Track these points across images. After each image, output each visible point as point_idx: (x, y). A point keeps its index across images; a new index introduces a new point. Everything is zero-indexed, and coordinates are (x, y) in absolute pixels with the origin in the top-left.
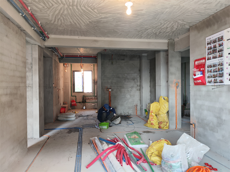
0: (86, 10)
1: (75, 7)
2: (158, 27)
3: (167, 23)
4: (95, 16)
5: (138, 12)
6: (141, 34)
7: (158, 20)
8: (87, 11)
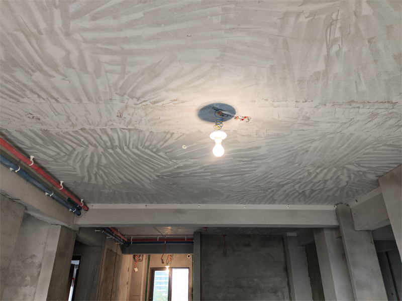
0: (142, 154)
1: (118, 150)
2: (303, 181)
3: (321, 171)
4: (164, 165)
5: (251, 152)
6: (271, 195)
7: (301, 166)
8: (147, 157)
